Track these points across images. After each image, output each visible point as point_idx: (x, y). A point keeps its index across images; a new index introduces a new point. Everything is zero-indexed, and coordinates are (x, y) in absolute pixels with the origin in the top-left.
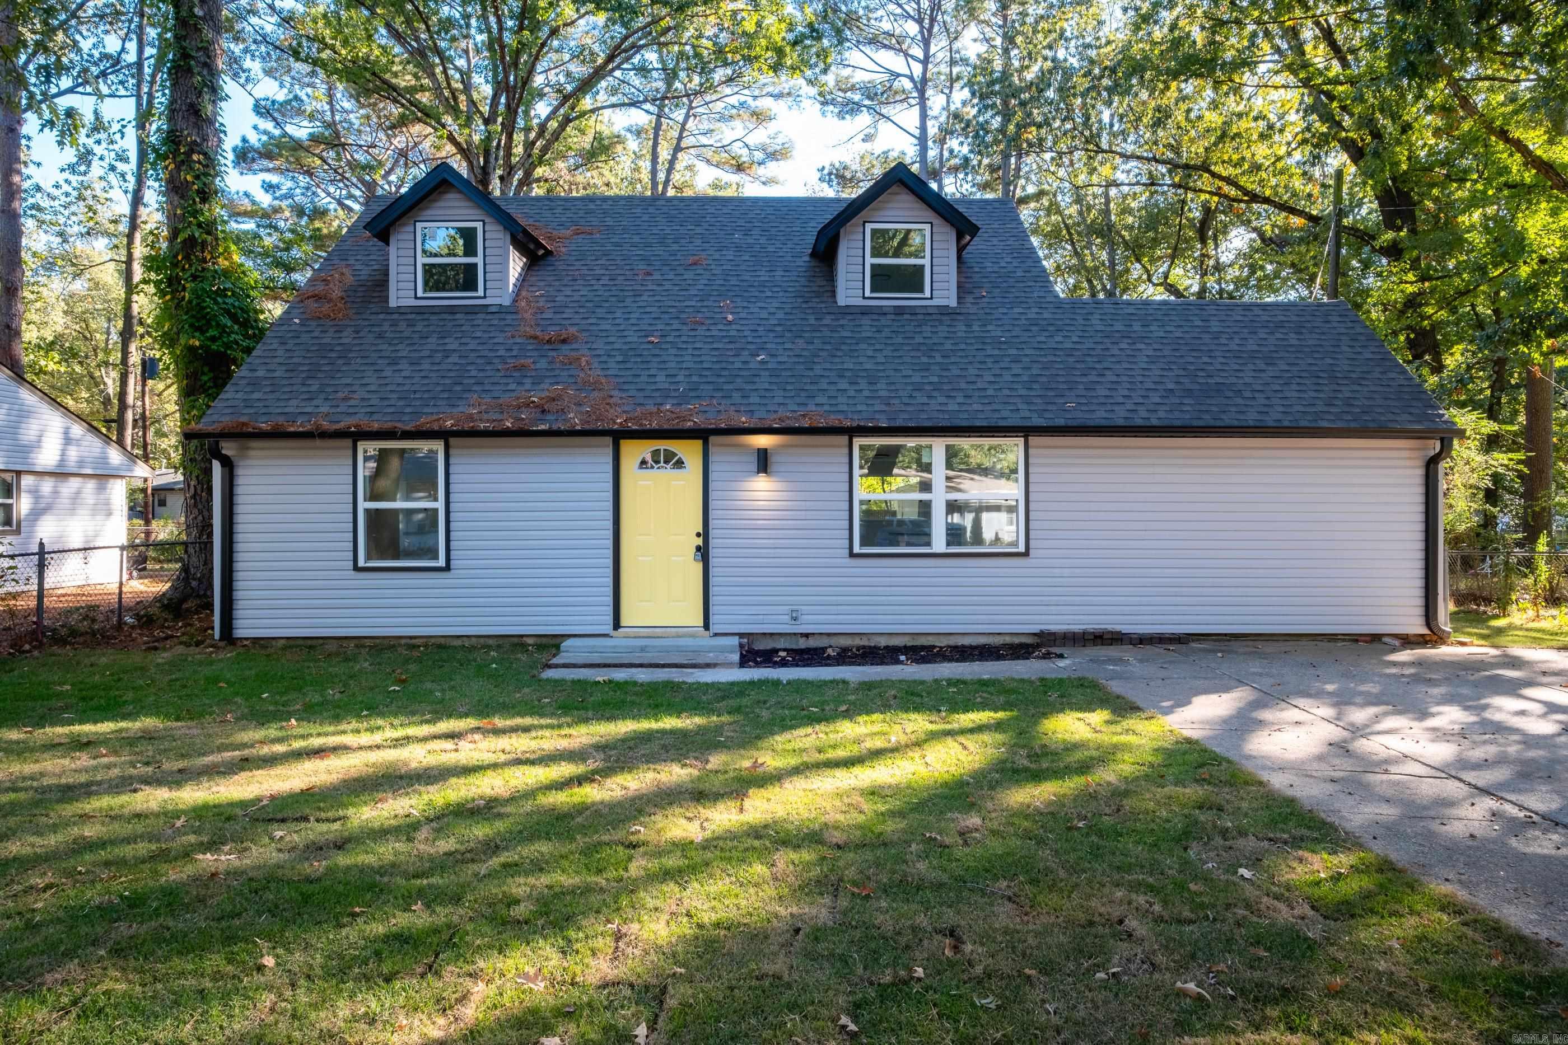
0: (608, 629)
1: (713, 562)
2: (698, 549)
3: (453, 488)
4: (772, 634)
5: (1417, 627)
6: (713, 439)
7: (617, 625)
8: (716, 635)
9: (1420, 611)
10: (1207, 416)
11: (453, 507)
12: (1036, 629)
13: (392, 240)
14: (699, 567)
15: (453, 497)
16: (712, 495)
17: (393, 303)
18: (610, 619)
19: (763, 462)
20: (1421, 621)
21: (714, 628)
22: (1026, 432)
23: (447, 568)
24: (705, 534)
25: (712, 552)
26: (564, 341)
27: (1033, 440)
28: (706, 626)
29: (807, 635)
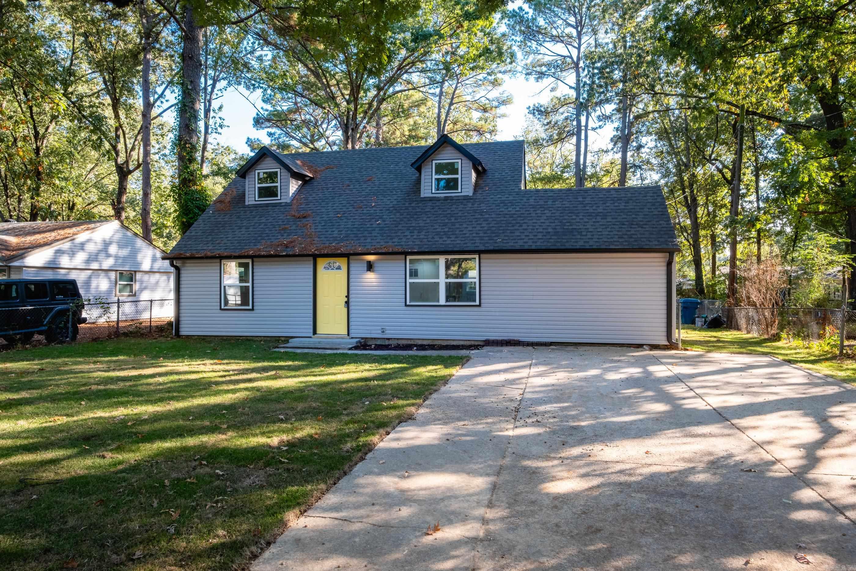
0: (311, 335)
1: (351, 308)
2: (346, 302)
3: (255, 278)
4: (375, 338)
5: (664, 342)
6: (351, 257)
7: (315, 332)
8: (352, 338)
9: (665, 334)
10: (559, 244)
11: (255, 285)
12: (484, 338)
13: (247, 178)
14: (346, 309)
15: (255, 282)
16: (351, 280)
17: (247, 203)
18: (312, 331)
19: (370, 267)
20: (665, 338)
21: (352, 335)
22: (480, 252)
23: (253, 309)
24: (348, 297)
25: (351, 304)
26: (305, 217)
27: (483, 256)
28: (348, 335)
29: (389, 339)
